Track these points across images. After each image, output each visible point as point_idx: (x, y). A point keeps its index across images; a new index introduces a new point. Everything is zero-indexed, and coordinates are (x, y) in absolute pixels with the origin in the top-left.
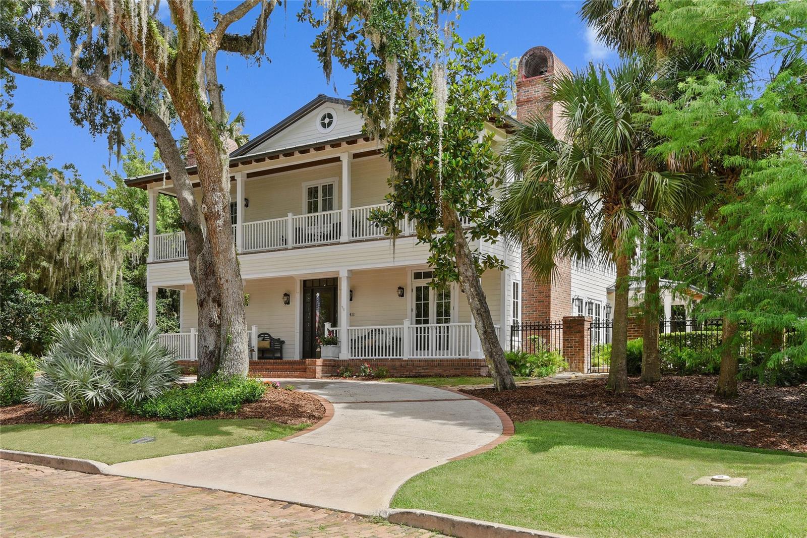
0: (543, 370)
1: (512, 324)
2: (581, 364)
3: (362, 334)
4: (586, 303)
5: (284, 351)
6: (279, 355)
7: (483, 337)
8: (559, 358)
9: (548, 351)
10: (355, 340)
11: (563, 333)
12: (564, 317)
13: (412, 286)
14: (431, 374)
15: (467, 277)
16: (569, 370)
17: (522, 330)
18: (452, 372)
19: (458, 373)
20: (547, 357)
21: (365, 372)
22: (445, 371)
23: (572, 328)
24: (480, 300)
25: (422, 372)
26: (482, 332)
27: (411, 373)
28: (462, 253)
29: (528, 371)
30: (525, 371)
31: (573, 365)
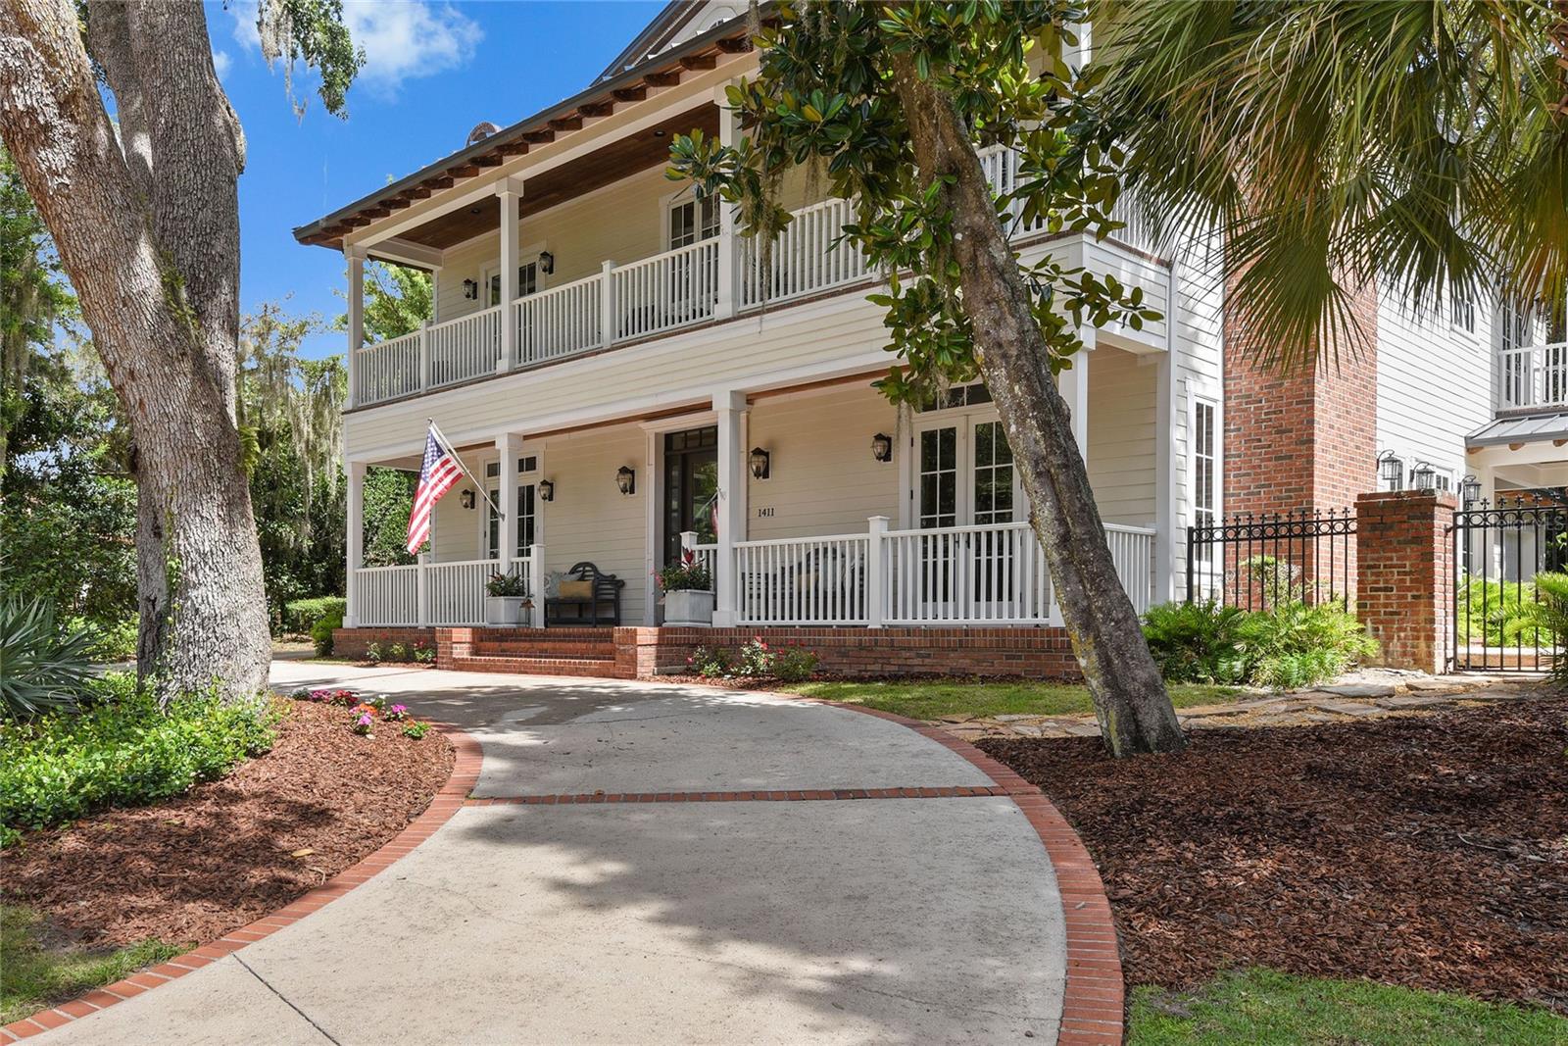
0: (1293, 663)
1: (1193, 524)
2: (1422, 644)
3: (791, 561)
4: (1412, 472)
5: (624, 605)
6: (611, 615)
7: (1055, 557)
8: (1344, 625)
9: (1307, 601)
10: (775, 576)
11: (1360, 544)
12: (1360, 497)
13: (911, 431)
14: (941, 670)
15: (1000, 346)
16: (1381, 661)
17: (1225, 540)
18: (1000, 666)
19: (1015, 670)
20: (1305, 621)
21: (753, 664)
22: (979, 662)
23: (1391, 528)
24: (1045, 426)
25: (917, 664)
26: (1051, 539)
27: (888, 668)
28: (983, 261)
29: (1238, 666)
30: (1231, 667)
31: (1395, 646)
